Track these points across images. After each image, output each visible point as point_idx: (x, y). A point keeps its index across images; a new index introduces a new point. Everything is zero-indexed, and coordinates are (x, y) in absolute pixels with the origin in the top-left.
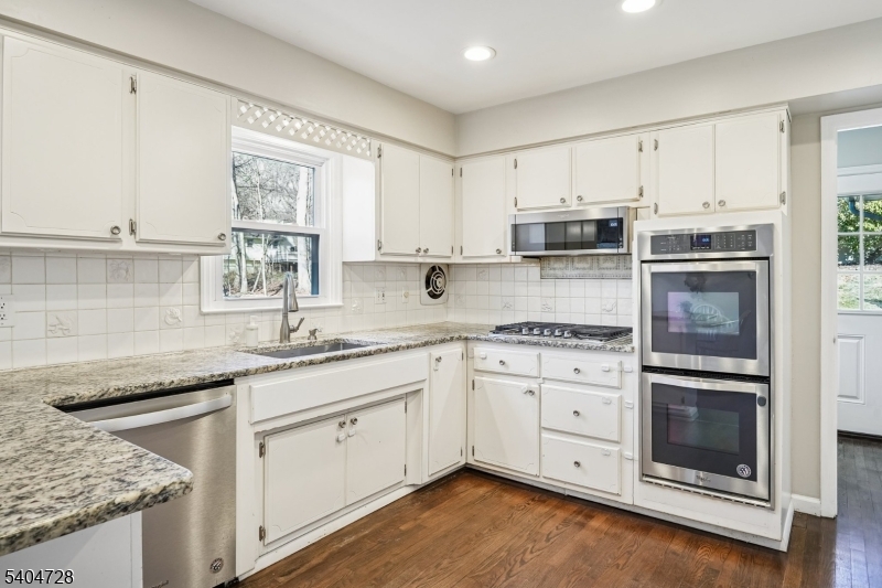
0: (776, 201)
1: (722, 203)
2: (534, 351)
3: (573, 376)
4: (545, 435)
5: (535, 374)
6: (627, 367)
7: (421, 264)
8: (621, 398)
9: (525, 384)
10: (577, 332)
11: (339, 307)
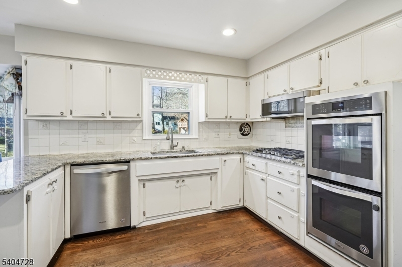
1: (366, 82)
2: (265, 161)
3: (278, 175)
4: (269, 201)
5: (265, 172)
6: (301, 174)
7: (237, 122)
8: (299, 190)
9: (261, 176)
11: (197, 139)
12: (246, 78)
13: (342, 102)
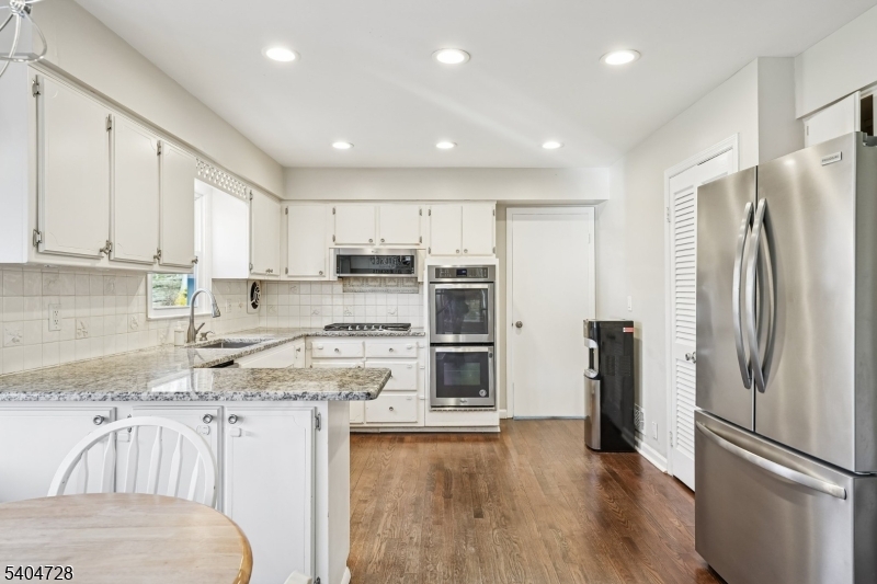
0: (491, 252)
1: (466, 250)
2: (359, 341)
3: (388, 354)
5: (361, 355)
6: (421, 345)
8: (417, 364)
9: (355, 363)
10: (385, 327)
12: (281, 200)
13: (465, 270)
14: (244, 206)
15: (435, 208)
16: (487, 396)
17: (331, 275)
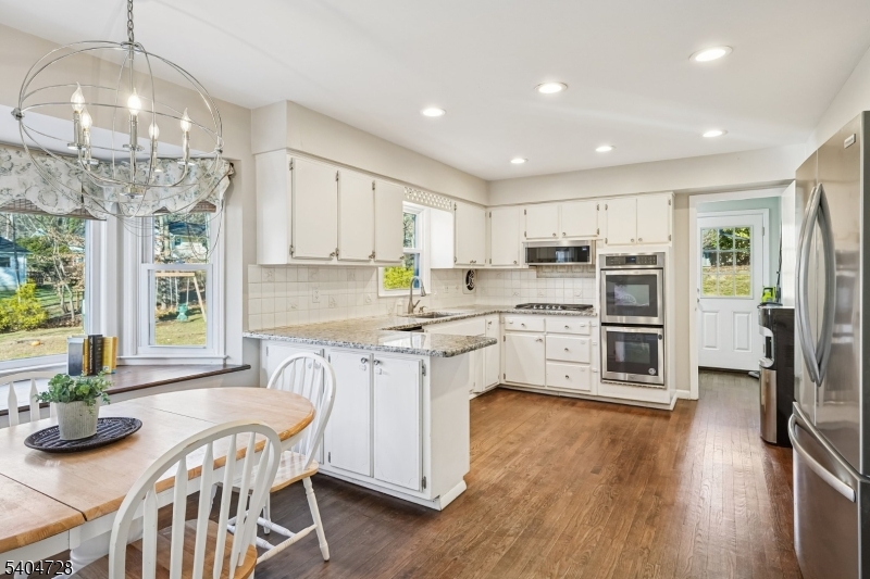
0: (666, 239)
1: (640, 239)
2: (541, 318)
4: (548, 363)
5: (542, 330)
6: (593, 324)
7: (463, 270)
8: (590, 341)
9: (537, 336)
10: (564, 307)
11: (429, 294)
12: (486, 207)
13: (635, 257)
14: (449, 216)
15: (610, 203)
16: (656, 374)
17: (523, 264)
